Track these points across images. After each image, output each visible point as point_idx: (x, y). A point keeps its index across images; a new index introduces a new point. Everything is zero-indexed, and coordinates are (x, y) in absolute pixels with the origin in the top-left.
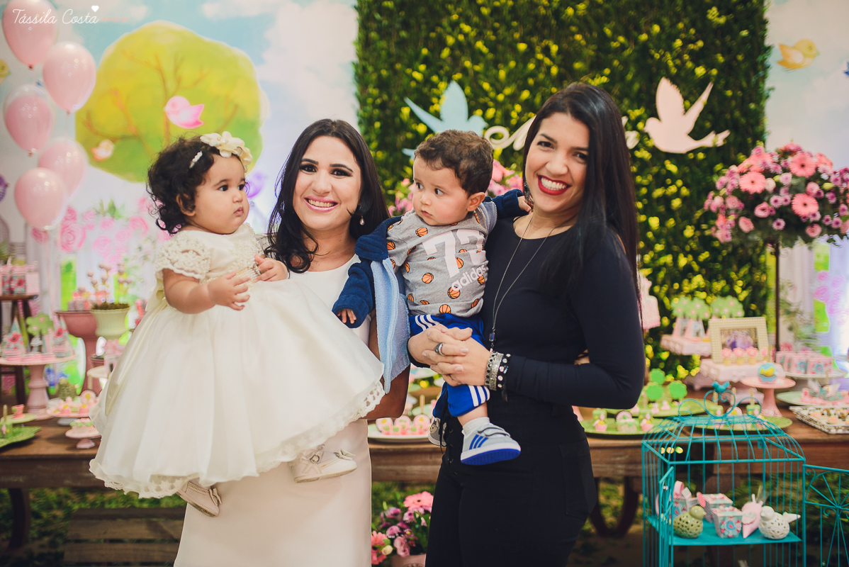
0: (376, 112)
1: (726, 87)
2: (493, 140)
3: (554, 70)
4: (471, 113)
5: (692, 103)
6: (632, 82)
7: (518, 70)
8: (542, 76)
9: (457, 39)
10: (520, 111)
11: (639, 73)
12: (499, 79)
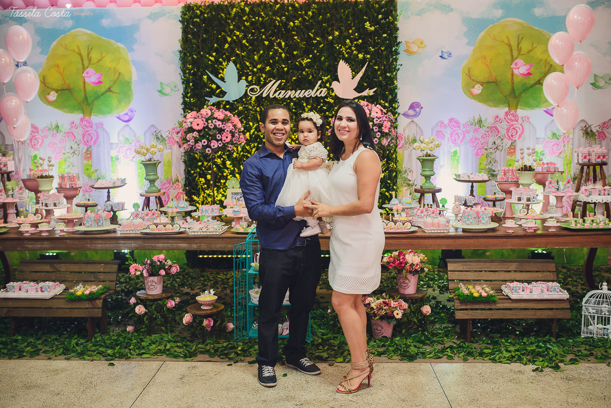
0: (191, 77)
1: (375, 64)
2: (252, 92)
3: (283, 55)
4: (240, 79)
6: (325, 61)
7: (265, 55)
8: (277, 58)
9: (232, 38)
10: (266, 77)
11: (328, 56)
12: (254, 60)
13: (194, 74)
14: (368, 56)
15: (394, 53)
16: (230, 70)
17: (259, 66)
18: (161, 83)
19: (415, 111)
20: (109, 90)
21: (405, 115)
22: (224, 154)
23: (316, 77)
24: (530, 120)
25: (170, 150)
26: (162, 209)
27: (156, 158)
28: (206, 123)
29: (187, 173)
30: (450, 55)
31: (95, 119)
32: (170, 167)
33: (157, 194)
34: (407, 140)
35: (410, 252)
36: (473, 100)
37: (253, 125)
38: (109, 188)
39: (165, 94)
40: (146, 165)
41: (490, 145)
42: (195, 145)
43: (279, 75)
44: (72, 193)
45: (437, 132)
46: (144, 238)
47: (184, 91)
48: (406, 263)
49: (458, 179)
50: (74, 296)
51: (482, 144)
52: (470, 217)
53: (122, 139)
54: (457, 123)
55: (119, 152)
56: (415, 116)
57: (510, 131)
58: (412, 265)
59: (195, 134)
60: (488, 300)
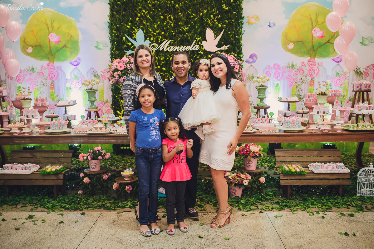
0: (115, 38)
1: (229, 31)
3: (172, 25)
4: (145, 39)
6: (198, 29)
7: (161, 25)
8: (168, 27)
9: (141, 14)
10: (161, 38)
11: (200, 26)
12: (155, 28)
13: (118, 36)
14: (224, 25)
15: (240, 24)
16: (140, 34)
17: (157, 32)
18: (97, 42)
19: (253, 59)
20: (65, 46)
21: (247, 61)
23: (193, 38)
24: (323, 65)
25: (103, 83)
26: (99, 119)
27: (95, 87)
28: (126, 66)
29: (114, 97)
30: (274, 25)
31: (56, 64)
32: (103, 93)
33: (96, 110)
34: (248, 77)
35: (253, 145)
36: (288, 53)
38: (66, 106)
39: (99, 49)
40: (88, 92)
41: (299, 80)
42: (119, 79)
43: (170, 37)
44: (43, 109)
45: (267, 72)
46: (88, 137)
47: (111, 47)
48: (250, 151)
49: (280, 100)
50: (46, 172)
51: (294, 79)
52: (288, 123)
53: (73, 76)
54: (279, 66)
55: (71, 84)
56: (253, 62)
57: (311, 71)
58: (254, 152)
59: (119, 73)
60: (300, 174)
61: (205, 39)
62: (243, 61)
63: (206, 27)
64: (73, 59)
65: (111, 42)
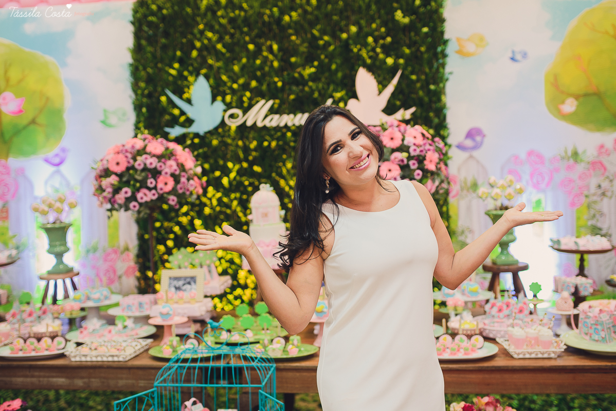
0: (145, 100)
1: (412, 73)
2: (231, 119)
3: (276, 64)
4: (214, 99)
5: (385, 86)
6: (337, 71)
7: (249, 65)
8: (267, 68)
9: (203, 43)
10: (250, 96)
11: (342, 63)
12: (234, 72)
13: (150, 96)
14: (401, 61)
15: (440, 56)
16: (200, 88)
17: (241, 81)
19: (474, 140)
20: (33, 121)
21: (460, 147)
22: (192, 210)
28: (132, 161)
30: (525, 55)
31: (14, 162)
32: (118, 229)
33: (67, 275)
34: (463, 185)
36: (564, 123)
37: (234, 166)
39: (110, 126)
40: (48, 230)
41: (593, 190)
42: (113, 196)
43: (271, 93)
45: (509, 171)
51: (580, 189)
53: (51, 189)
54: (540, 157)
56: (474, 148)
59: (113, 180)
61: (355, 96)
62: (450, 146)
63: (357, 67)
64: (52, 151)
65: (135, 109)
